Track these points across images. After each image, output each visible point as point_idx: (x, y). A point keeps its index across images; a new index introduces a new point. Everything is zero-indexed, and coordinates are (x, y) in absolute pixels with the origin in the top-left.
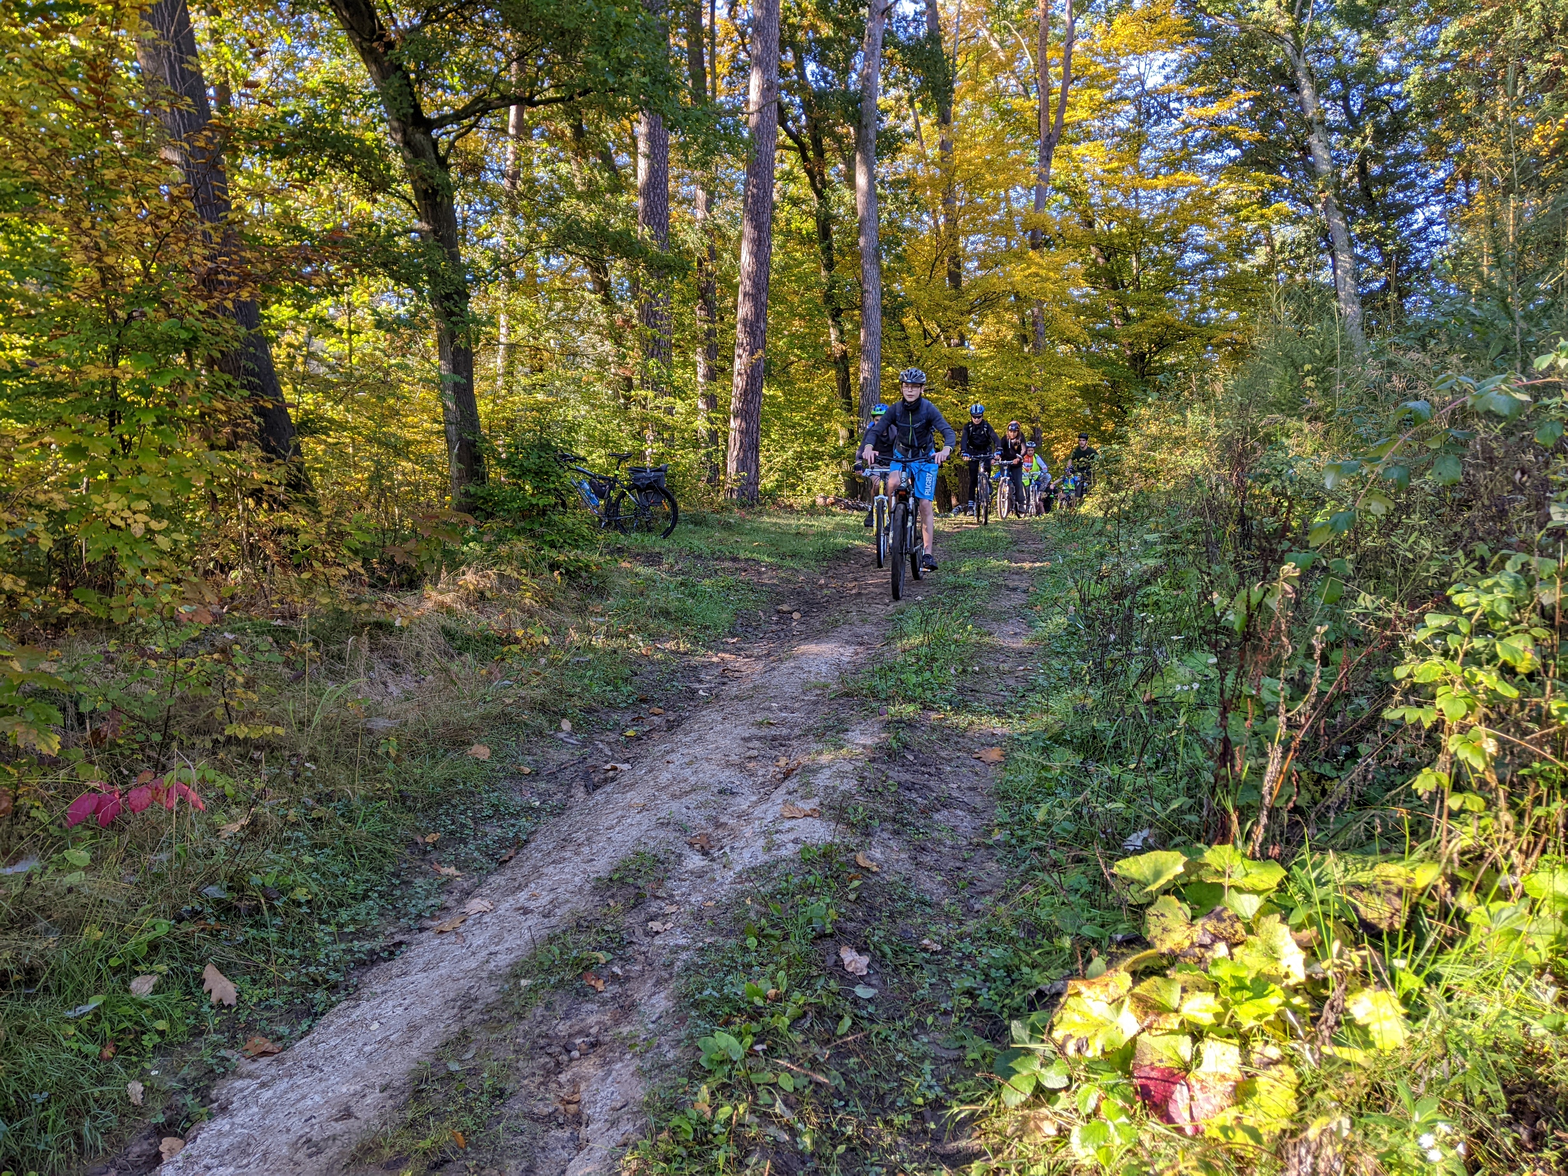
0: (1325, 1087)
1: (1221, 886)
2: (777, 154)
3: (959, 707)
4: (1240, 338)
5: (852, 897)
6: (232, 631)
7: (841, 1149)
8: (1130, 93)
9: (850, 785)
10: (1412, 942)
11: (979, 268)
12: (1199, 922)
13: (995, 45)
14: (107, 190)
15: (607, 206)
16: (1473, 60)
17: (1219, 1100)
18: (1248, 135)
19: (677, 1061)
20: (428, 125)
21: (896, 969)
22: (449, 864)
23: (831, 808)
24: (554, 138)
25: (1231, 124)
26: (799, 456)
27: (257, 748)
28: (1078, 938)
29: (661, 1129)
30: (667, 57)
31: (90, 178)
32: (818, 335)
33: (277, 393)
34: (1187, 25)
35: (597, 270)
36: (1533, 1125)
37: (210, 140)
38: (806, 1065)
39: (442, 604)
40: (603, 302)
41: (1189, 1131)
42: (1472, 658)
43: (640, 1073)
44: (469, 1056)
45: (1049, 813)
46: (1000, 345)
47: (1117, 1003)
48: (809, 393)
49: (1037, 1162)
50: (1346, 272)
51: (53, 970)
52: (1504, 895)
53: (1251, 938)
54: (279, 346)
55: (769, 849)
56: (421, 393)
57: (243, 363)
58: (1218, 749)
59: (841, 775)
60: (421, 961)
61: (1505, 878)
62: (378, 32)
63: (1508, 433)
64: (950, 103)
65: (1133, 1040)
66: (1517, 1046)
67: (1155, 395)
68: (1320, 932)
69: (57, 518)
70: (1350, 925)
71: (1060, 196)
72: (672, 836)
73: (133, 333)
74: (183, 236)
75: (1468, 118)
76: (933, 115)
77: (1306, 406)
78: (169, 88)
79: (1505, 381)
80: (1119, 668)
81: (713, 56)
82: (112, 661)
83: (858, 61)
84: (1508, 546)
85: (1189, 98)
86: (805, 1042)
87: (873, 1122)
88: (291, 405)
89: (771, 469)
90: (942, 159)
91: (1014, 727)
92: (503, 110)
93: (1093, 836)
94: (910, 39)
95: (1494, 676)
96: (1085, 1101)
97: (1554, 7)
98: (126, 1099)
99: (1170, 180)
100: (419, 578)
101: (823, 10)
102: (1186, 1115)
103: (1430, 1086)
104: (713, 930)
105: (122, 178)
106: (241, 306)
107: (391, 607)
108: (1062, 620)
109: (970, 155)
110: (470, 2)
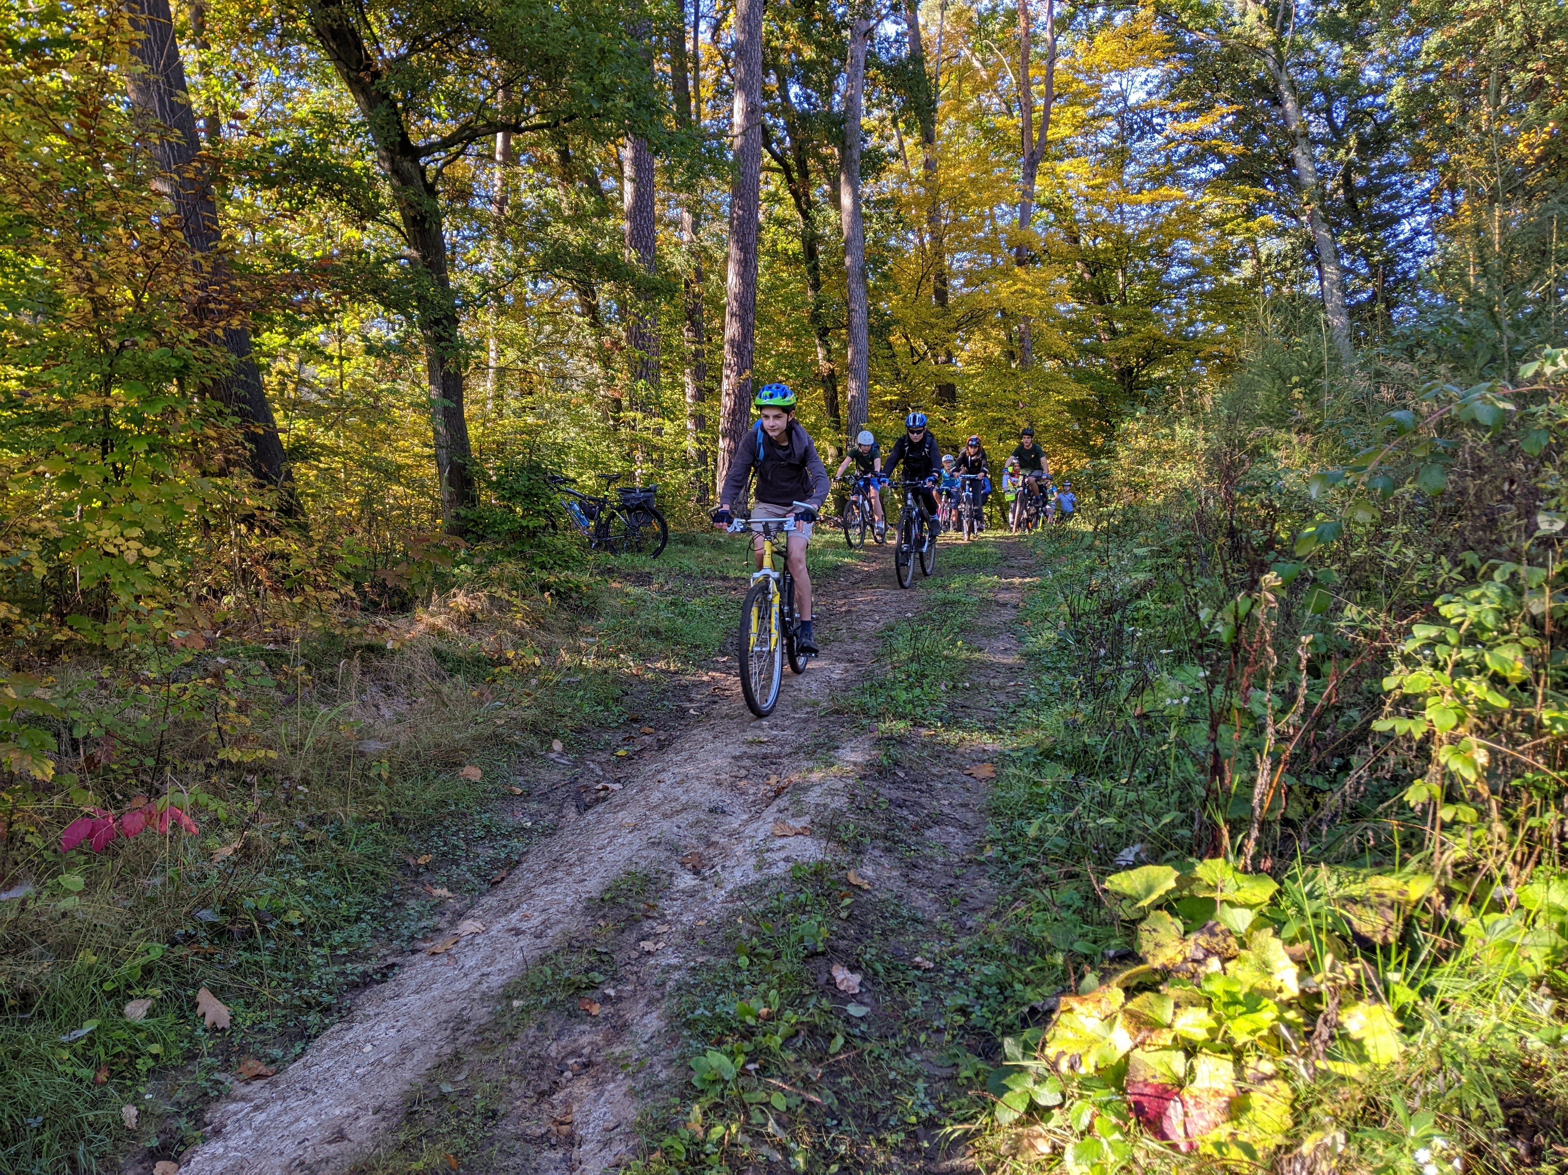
0: (1319, 1102)
1: (1213, 901)
2: (762, 176)
3: (950, 723)
4: (1228, 351)
5: (844, 915)
6: (225, 656)
7: (834, 1168)
8: (1113, 110)
9: (840, 802)
10: (1406, 955)
11: (964, 285)
12: (1192, 937)
13: (977, 64)
14: (99, 222)
15: (594, 230)
16: (1456, 71)
17: (1213, 1116)
18: (1232, 149)
19: (669, 1081)
20: (415, 153)
21: (888, 986)
22: (442, 885)
23: (822, 826)
24: (541, 163)
25: (1215, 138)
27: (250, 772)
28: (1071, 954)
29: (653, 1150)
30: (652, 82)
31: (81, 210)
32: (805, 355)
33: (269, 419)
34: (1168, 41)
35: (585, 293)
36: (1531, 1139)
37: (199, 171)
38: (799, 1084)
39: (433, 627)
40: (591, 325)
41: (1183, 1148)
42: (1461, 668)
43: (633, 1093)
44: (461, 1077)
45: (1040, 828)
46: (988, 361)
47: (1110, 1019)
50: (1332, 284)
51: (48, 995)
52: (1499, 906)
53: (1243, 952)
54: (270, 374)
55: (761, 868)
56: (411, 417)
57: (234, 389)
58: (1209, 762)
59: (832, 793)
60: (413, 983)
61: (1499, 890)
62: (365, 62)
63: (1496, 442)
64: (933, 123)
65: (1127, 1057)
66: (1514, 1059)
67: (1143, 409)
68: (1312, 946)
69: (52, 546)
70: (1343, 938)
71: (1045, 212)
72: (663, 855)
73: (125, 361)
74: (174, 266)
75: (1452, 128)
76: (917, 135)
77: (1294, 418)
78: (158, 120)
79: (1491, 389)
80: (1109, 683)
81: (697, 80)
82: (105, 687)
83: (841, 83)
84: (1499, 556)
85: (1172, 113)
86: (797, 1061)
87: (866, 1140)
88: (284, 431)
90: (926, 178)
91: (1007, 743)
92: (490, 137)
93: (1085, 851)
94: (892, 59)
95: (1484, 686)
96: (1078, 1119)
97: (1536, 16)
98: (120, 1123)
99: (1154, 195)
100: (411, 601)
101: (805, 33)
102: (1180, 1131)
103: (1425, 1100)
104: (704, 949)
105: (112, 209)
106: (231, 334)
107: (383, 629)
108: (1053, 635)
109: (954, 173)
110: (456, 31)
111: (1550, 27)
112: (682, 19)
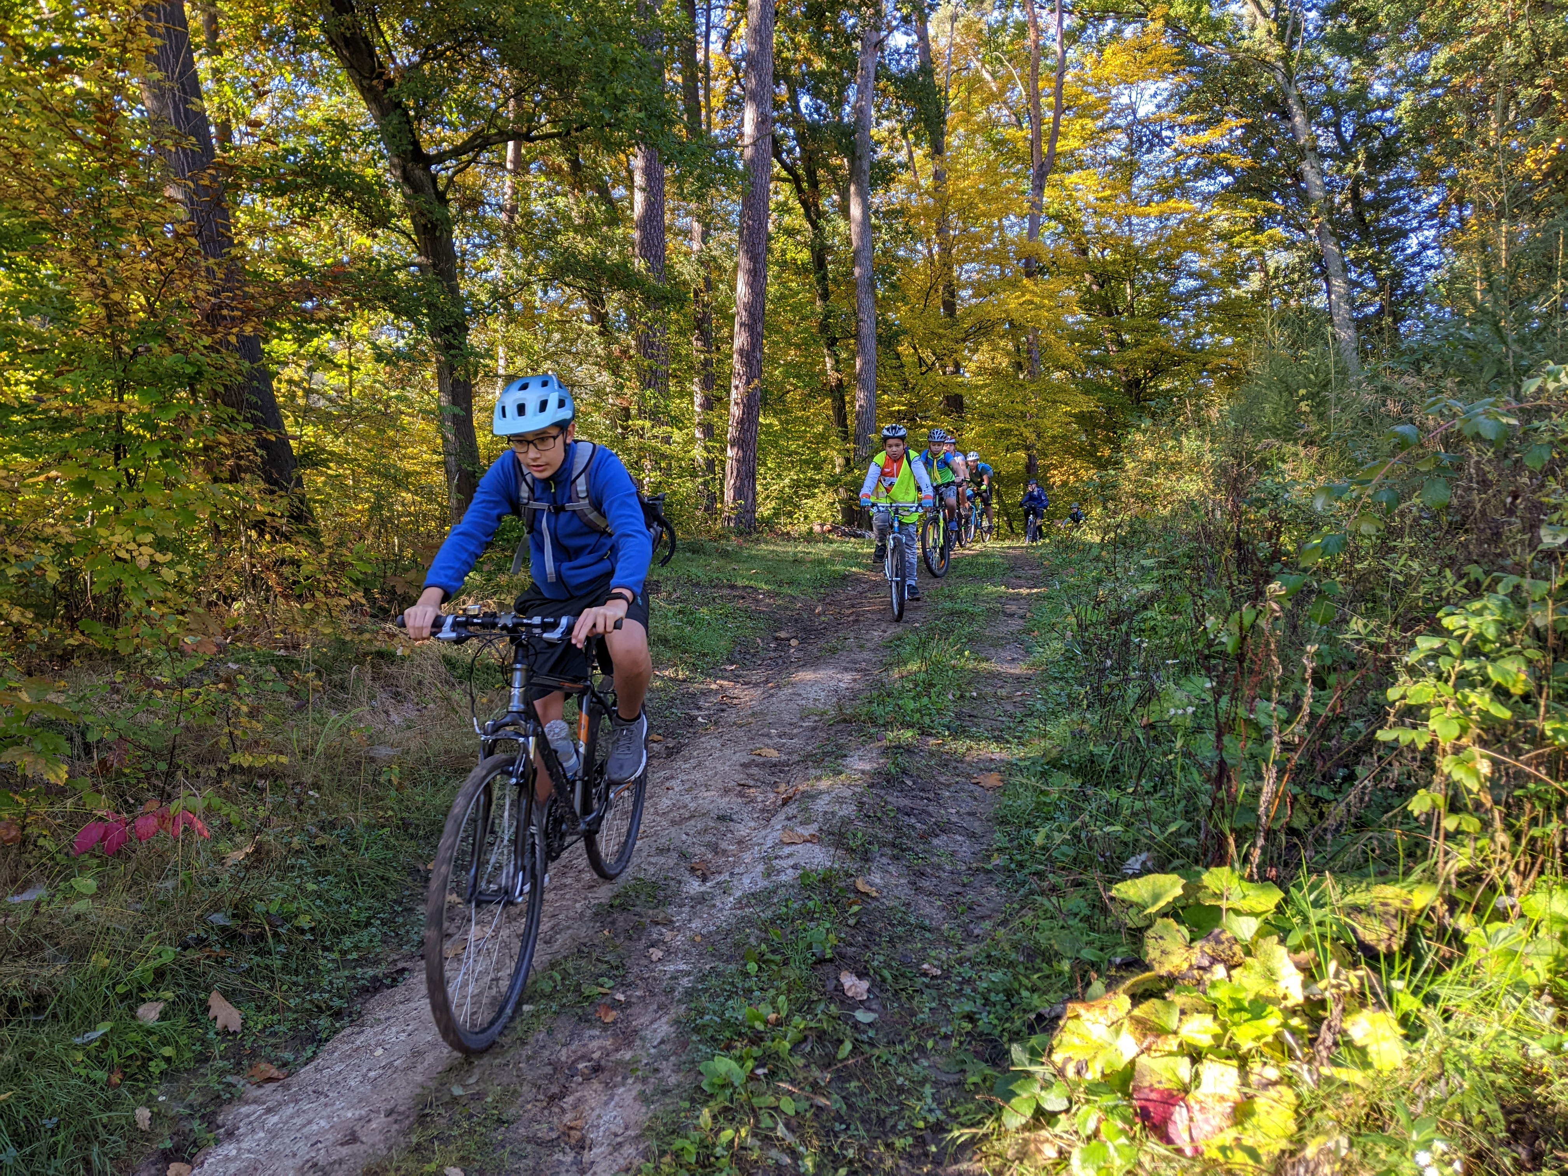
0: (1323, 1108)
1: (1219, 908)
2: (772, 186)
3: (957, 733)
4: (1235, 363)
5: (852, 922)
6: (236, 662)
7: (843, 1172)
8: (1122, 122)
9: (849, 810)
10: (1409, 963)
11: (973, 296)
12: (1197, 945)
13: (987, 76)
14: (114, 228)
15: (604, 239)
16: (1463, 86)
17: (1218, 1121)
18: (1240, 162)
19: (678, 1085)
20: (428, 160)
21: (896, 993)
23: (830, 834)
24: (551, 171)
25: (1223, 151)
26: (796, 485)
27: (261, 776)
28: (1077, 962)
29: (663, 1153)
30: (662, 92)
31: (97, 216)
32: (814, 364)
33: (279, 425)
34: (1176, 54)
35: (595, 302)
36: (1532, 1145)
37: (214, 178)
38: (807, 1088)
40: (601, 333)
41: (1189, 1152)
42: (1464, 680)
43: (643, 1097)
44: (472, 1081)
45: (1048, 837)
46: (996, 372)
47: (1117, 1025)
48: (806, 421)
50: (1340, 297)
51: (61, 998)
52: (1502, 915)
53: (1249, 960)
54: (280, 381)
55: (769, 875)
56: (420, 424)
57: (246, 396)
58: (1215, 771)
59: (840, 800)
61: (1501, 899)
62: (378, 70)
63: (1501, 456)
64: (942, 134)
65: (1133, 1063)
66: (1515, 1066)
67: (1150, 421)
68: (1317, 953)
69: (63, 551)
70: (1348, 946)
71: (1053, 223)
72: (672, 862)
73: (139, 367)
74: (187, 272)
75: (1459, 143)
76: (926, 146)
77: (1301, 431)
78: (174, 127)
79: (1495, 404)
80: (1116, 693)
81: (708, 90)
82: (117, 691)
83: (851, 93)
84: (1503, 569)
85: (1181, 126)
86: (805, 1066)
87: (874, 1145)
88: (294, 438)
89: (768, 497)
90: (936, 189)
91: (1016, 753)
92: (500, 146)
93: (1091, 859)
94: (902, 71)
95: (1487, 697)
96: (1085, 1123)
97: (1544, 33)
98: (133, 1124)
99: (1163, 208)
101: (817, 45)
102: (1186, 1136)
103: (1428, 1106)
104: (713, 955)
105: (128, 216)
106: (244, 340)
107: (392, 636)
108: (1057, 645)
109: (963, 184)
110: (468, 40)
111: (1557, 43)
112: (693, 29)
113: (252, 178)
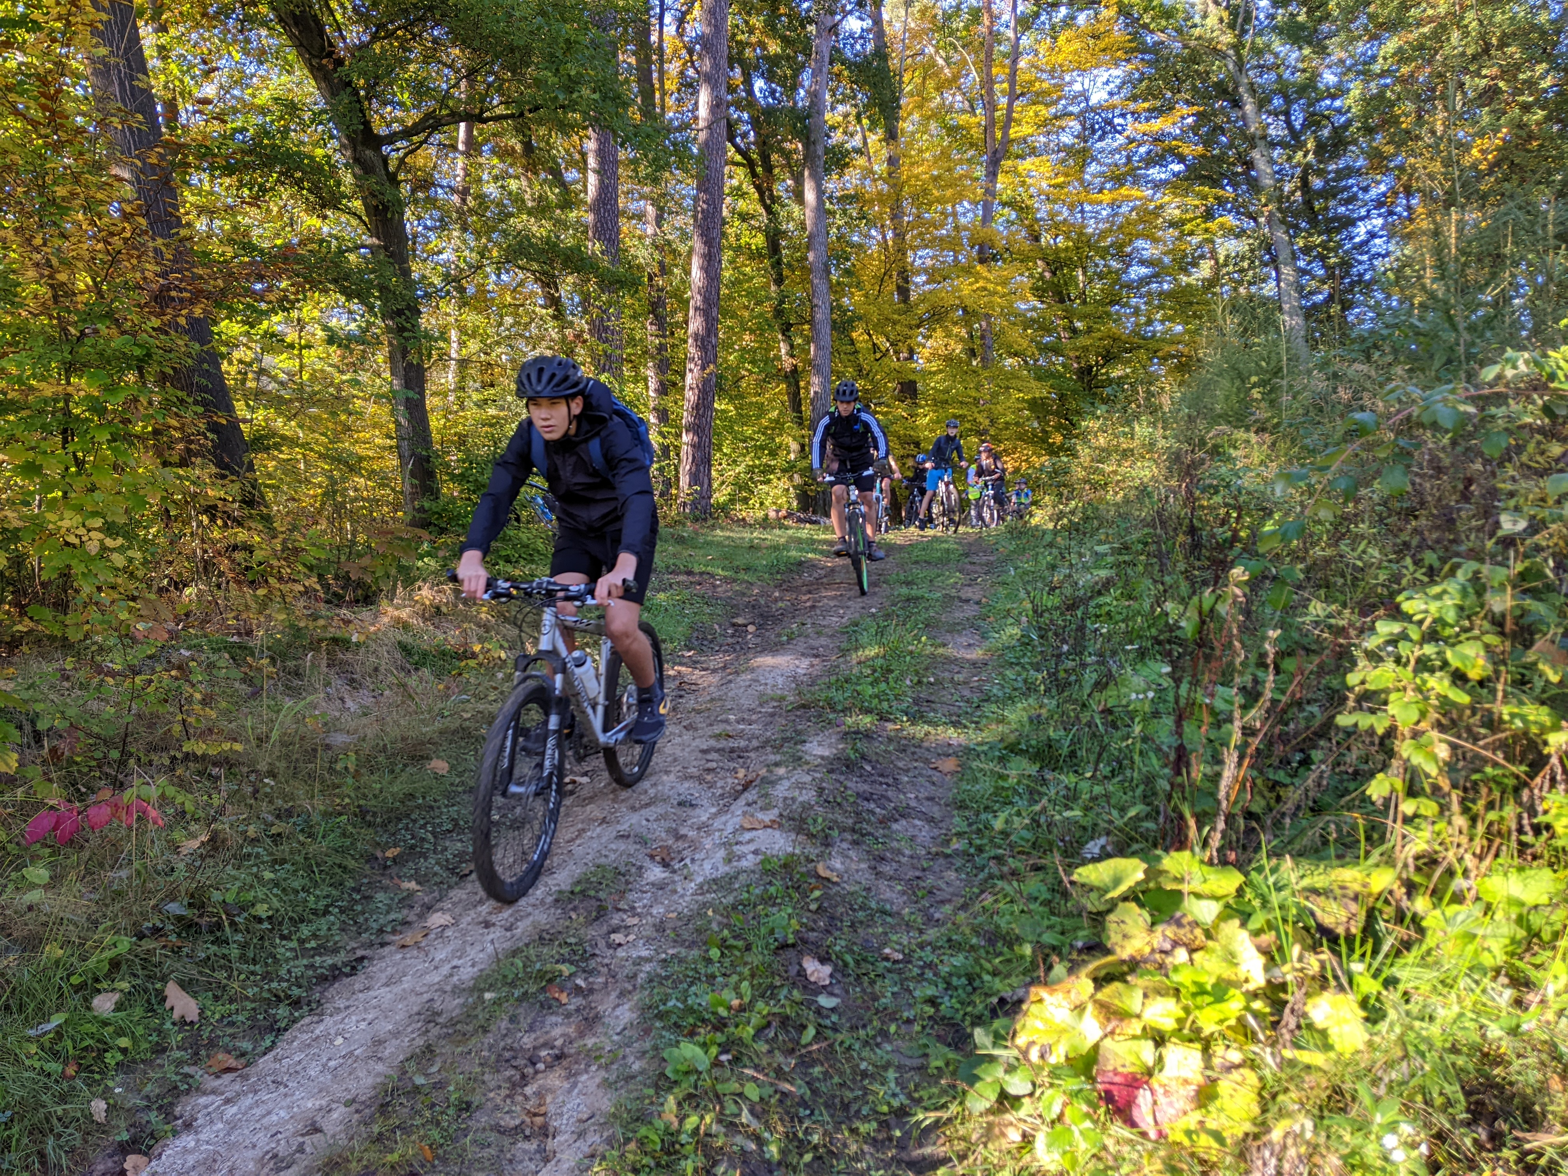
0: (1286, 1090)
1: (1180, 893)
2: (726, 169)
3: (916, 718)
4: (1186, 351)
5: (813, 907)
6: (189, 648)
7: (808, 1157)
8: (1075, 109)
9: (809, 796)
10: (1369, 947)
11: (927, 282)
12: (1159, 928)
13: (941, 62)
14: (59, 207)
15: (558, 222)
16: (1412, 76)
17: (1182, 1104)
18: (1192, 150)
19: (642, 1072)
20: (379, 141)
21: (858, 977)
22: (410, 878)
23: (791, 819)
24: (504, 153)
25: (1175, 139)
26: (750, 470)
27: (215, 764)
28: (1038, 945)
29: (628, 1140)
30: (617, 73)
31: (41, 195)
32: (768, 350)
33: (230, 409)
34: (1130, 41)
35: (548, 285)
36: (1491, 1125)
37: (162, 157)
38: (771, 1074)
39: (398, 620)
40: (554, 317)
41: (1153, 1135)
42: (1423, 665)
43: (606, 1084)
44: (434, 1069)
45: (1007, 822)
46: (949, 359)
47: (1080, 1008)
48: (760, 407)
49: (1002, 1167)
50: (1289, 285)
51: (14, 989)
52: (1458, 898)
53: (1210, 943)
54: (230, 363)
55: (730, 861)
56: (372, 408)
57: (196, 379)
58: (1172, 757)
59: (800, 786)
60: (383, 976)
61: (1459, 882)
62: (328, 49)
63: (1454, 443)
64: (897, 119)
65: (1096, 1047)
66: (1475, 1048)
67: (1104, 407)
68: (1279, 937)
69: (11, 536)
70: (1307, 929)
71: (1006, 210)
72: (632, 848)
73: (87, 348)
74: (135, 253)
75: (1408, 132)
76: (880, 131)
77: (1253, 418)
78: (119, 105)
79: (1453, 391)
80: (1073, 678)
81: (662, 72)
82: (68, 679)
83: (806, 78)
84: (1458, 555)
85: (1133, 113)
86: (770, 1052)
87: (838, 1130)
88: (245, 421)
89: (723, 483)
90: (890, 174)
91: (973, 737)
92: (452, 127)
93: (1051, 843)
94: (857, 55)
95: (1446, 683)
96: (1049, 1107)
97: (1491, 23)
98: (89, 1117)
99: (1115, 195)
100: (375, 594)
101: (771, 27)
102: (1150, 1119)
103: (1390, 1088)
104: (675, 941)
105: (74, 195)
106: (193, 322)
107: (347, 622)
108: (1016, 631)
109: (917, 170)
110: (420, 19)
111: (1504, 34)
112: (647, 11)
113: (201, 157)
